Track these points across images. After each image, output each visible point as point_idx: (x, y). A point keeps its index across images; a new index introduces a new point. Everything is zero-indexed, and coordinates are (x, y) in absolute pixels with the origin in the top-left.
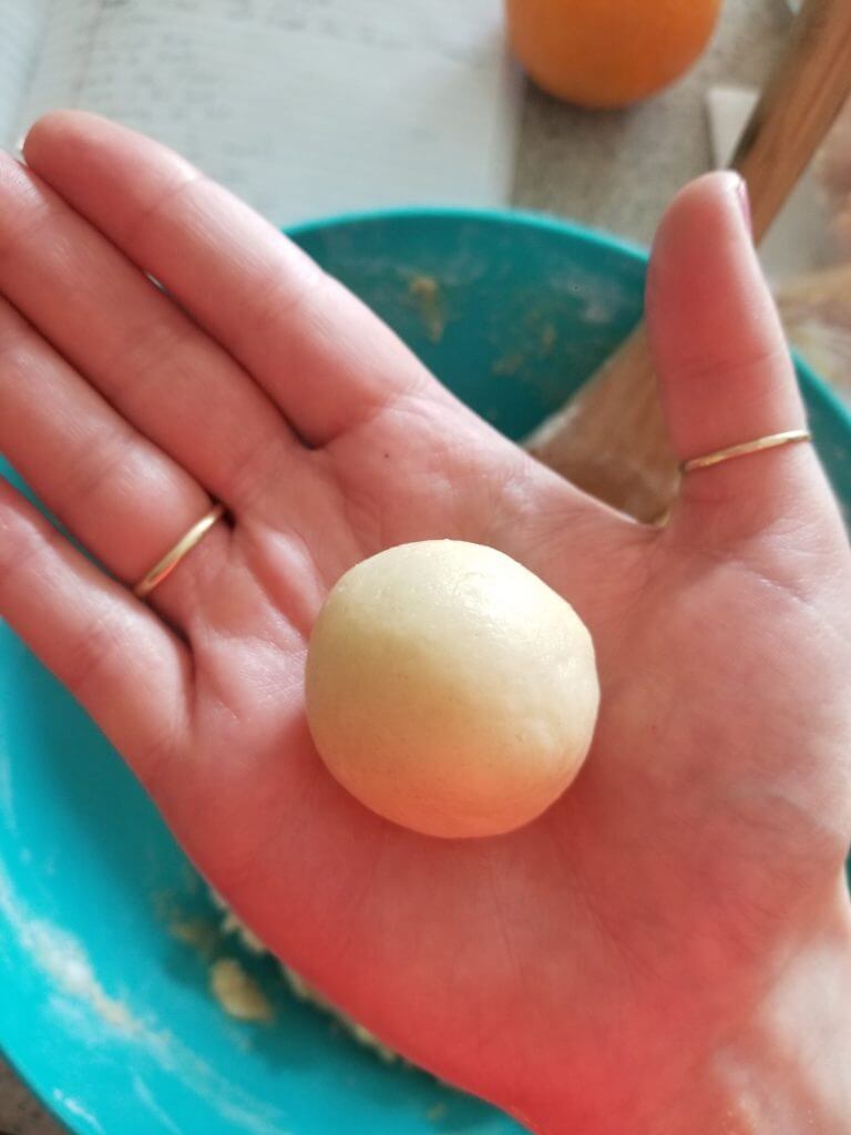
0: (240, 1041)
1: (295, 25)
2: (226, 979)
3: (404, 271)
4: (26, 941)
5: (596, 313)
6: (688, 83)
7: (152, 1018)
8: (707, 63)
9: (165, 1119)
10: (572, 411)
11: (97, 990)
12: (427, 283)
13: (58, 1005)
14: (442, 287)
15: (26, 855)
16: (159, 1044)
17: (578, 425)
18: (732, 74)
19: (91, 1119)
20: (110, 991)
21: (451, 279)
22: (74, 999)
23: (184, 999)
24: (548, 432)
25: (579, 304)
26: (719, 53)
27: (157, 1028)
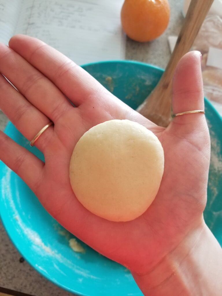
0: (78, 257)
1: (73, 27)
2: (73, 243)
3: (104, 76)
4: (26, 233)
5: (148, 83)
6: (163, 36)
7: (56, 251)
8: (167, 31)
9: (62, 272)
10: (145, 103)
11: (43, 244)
12: (110, 78)
13: (34, 247)
14: (113, 79)
15: (24, 214)
16: (59, 257)
17: (146, 106)
18: (173, 33)
19: (45, 271)
20: (45, 244)
21: (115, 77)
22: (38, 246)
23: (63, 247)
24: (140, 108)
25: (144, 81)
26: (170, 29)
27: (58, 254)
